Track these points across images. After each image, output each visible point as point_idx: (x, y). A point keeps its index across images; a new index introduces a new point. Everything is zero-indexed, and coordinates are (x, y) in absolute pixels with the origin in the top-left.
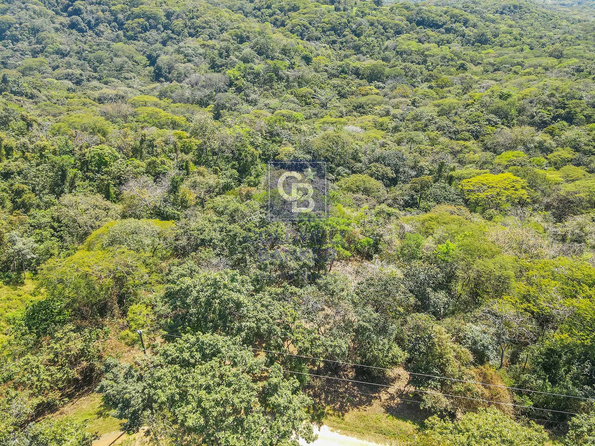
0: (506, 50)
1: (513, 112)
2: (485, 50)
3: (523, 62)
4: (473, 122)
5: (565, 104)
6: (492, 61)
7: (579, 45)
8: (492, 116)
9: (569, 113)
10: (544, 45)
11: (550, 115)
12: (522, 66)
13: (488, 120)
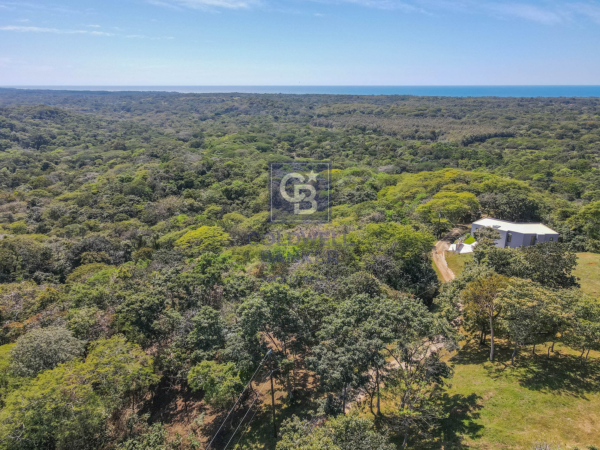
0: (73, 149)
1: (147, 189)
2: (52, 150)
3: (100, 155)
4: (121, 205)
5: (181, 176)
6: (70, 159)
7: (130, 139)
8: (131, 197)
9: (186, 182)
10: (102, 142)
11: (175, 186)
12: (102, 159)
13: (131, 200)
